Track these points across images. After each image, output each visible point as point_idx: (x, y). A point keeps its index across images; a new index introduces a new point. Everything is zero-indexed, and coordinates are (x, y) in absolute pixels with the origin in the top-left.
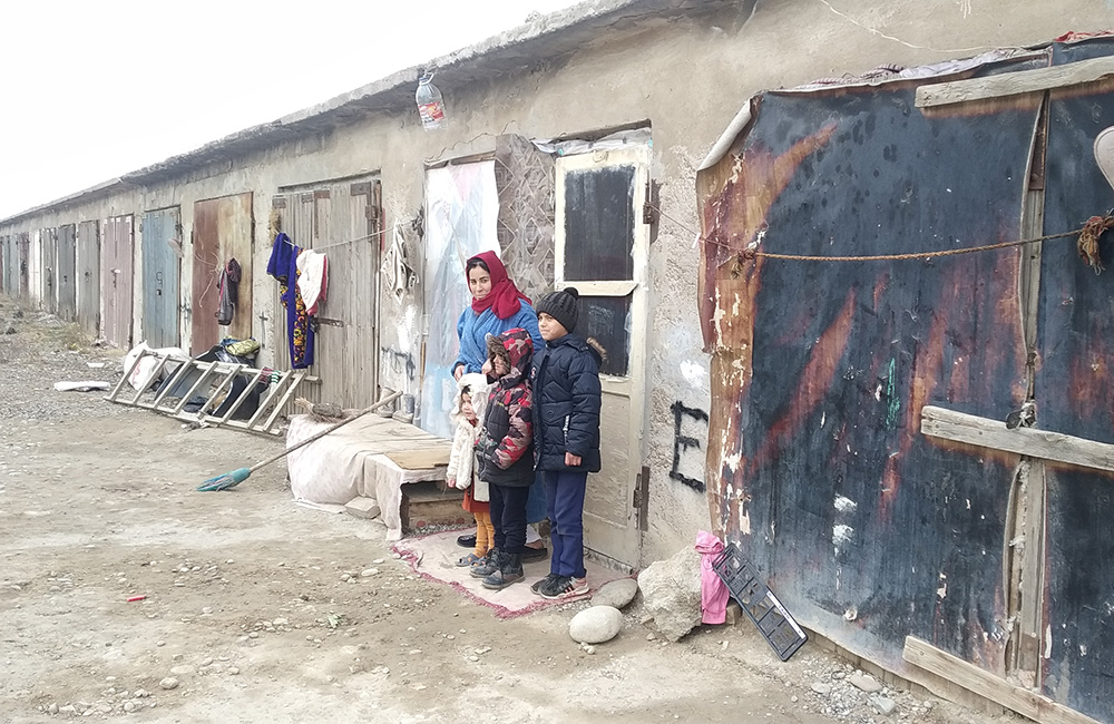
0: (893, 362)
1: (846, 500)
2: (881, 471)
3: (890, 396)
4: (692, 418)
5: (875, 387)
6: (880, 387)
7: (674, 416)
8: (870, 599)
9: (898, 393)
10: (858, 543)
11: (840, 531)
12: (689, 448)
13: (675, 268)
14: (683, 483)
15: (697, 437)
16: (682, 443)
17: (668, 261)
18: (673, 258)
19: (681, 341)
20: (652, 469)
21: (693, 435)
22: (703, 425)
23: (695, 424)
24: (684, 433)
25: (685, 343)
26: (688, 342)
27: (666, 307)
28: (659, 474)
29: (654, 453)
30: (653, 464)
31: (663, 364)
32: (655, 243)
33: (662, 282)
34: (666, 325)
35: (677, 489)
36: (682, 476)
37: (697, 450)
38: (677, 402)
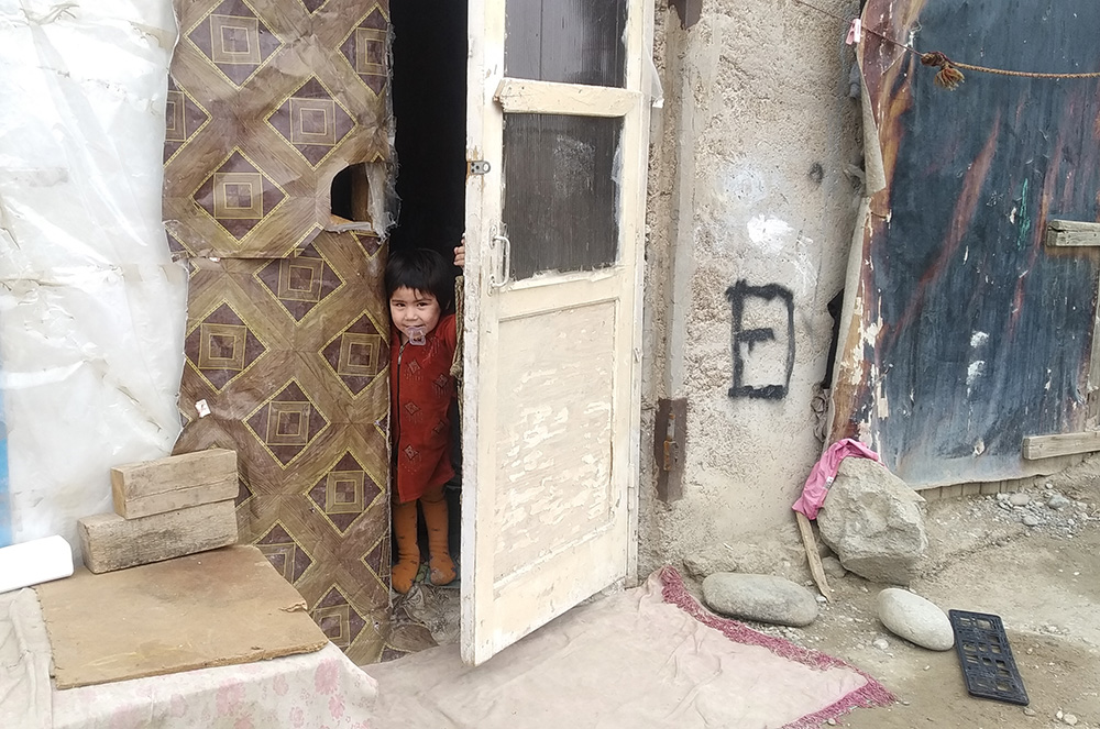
0: (1026, 183)
1: (981, 334)
2: (1011, 295)
3: (1022, 217)
4: (760, 301)
5: (1011, 209)
6: (1015, 209)
7: (730, 305)
8: (995, 423)
9: (1029, 212)
10: (988, 374)
11: (973, 369)
12: (758, 346)
13: (735, 71)
14: (751, 398)
15: (769, 326)
16: (745, 341)
17: (723, 58)
18: (733, 54)
19: (749, 188)
20: (693, 398)
21: (762, 325)
22: (777, 305)
23: (765, 308)
24: (747, 325)
25: (755, 191)
26: (760, 188)
27: (716, 134)
28: (708, 400)
29: (697, 373)
30: (695, 390)
31: (718, 226)
32: (698, 26)
33: (707, 94)
34: (717, 163)
35: (741, 410)
36: (750, 388)
37: (770, 343)
38: (738, 282)
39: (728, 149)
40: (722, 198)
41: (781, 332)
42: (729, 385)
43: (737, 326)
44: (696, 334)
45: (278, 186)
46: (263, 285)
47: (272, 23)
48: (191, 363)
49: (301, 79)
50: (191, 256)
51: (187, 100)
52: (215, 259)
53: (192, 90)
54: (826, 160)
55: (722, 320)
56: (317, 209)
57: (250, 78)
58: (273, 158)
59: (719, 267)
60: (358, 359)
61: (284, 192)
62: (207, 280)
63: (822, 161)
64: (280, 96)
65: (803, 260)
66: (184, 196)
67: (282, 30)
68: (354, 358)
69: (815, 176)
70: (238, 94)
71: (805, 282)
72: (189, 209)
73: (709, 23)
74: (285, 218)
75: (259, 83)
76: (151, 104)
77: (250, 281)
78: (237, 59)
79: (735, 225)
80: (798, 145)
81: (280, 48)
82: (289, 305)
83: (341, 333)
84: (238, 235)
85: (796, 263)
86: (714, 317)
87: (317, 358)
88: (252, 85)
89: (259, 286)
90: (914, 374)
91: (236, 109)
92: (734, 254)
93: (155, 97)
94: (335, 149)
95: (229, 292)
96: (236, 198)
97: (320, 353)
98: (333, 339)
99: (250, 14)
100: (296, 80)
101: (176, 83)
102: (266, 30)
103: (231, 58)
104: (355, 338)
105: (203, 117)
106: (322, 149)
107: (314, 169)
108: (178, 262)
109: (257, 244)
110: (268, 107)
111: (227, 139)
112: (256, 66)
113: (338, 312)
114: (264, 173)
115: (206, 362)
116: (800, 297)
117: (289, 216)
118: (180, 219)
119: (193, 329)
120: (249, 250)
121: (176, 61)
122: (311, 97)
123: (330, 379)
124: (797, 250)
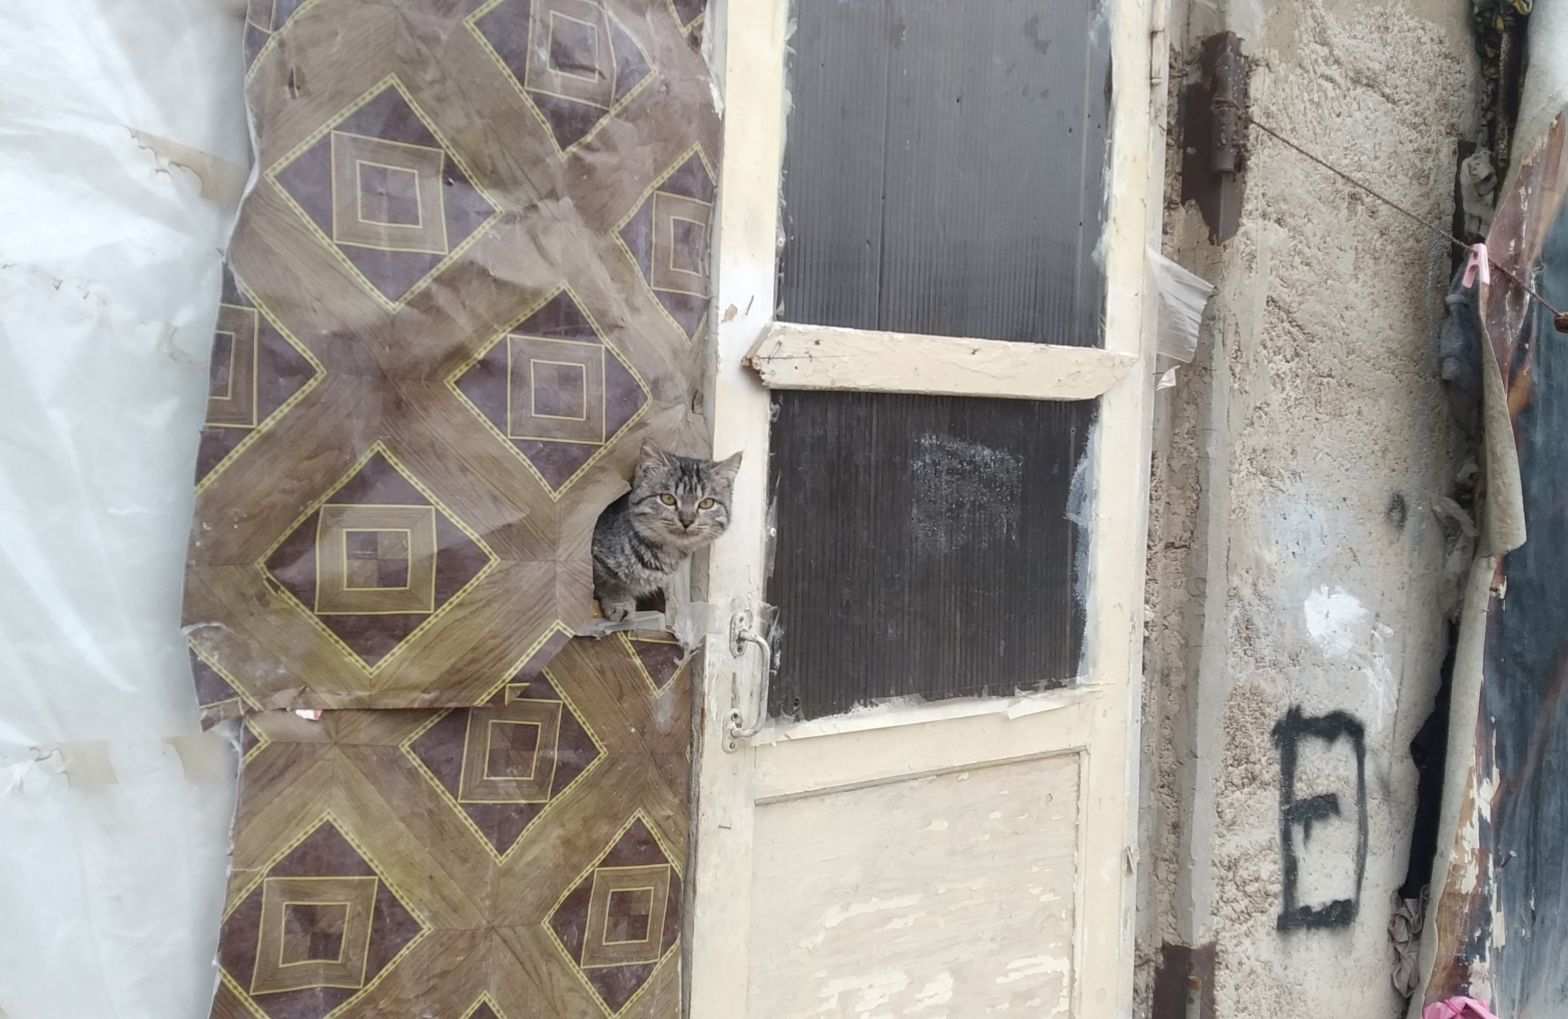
4: (1320, 743)
7: (1278, 755)
13: (1287, 325)
14: (1309, 928)
15: (1333, 789)
16: (1299, 821)
17: (1271, 301)
18: (1285, 295)
19: (1307, 537)
20: (1226, 942)
21: (1321, 788)
22: (1343, 748)
23: (1327, 756)
24: (1302, 791)
25: (1316, 541)
26: (1323, 536)
27: (1258, 439)
28: (1247, 942)
29: (1231, 891)
30: (1228, 923)
31: (1263, 609)
32: (1238, 240)
33: (1248, 364)
34: (1261, 492)
35: (1295, 955)
36: (1307, 909)
37: (1334, 821)
38: (1290, 712)
39: (1277, 466)
40: (1270, 556)
41: (1348, 801)
42: (1276, 908)
43: (1287, 794)
44: (1228, 815)
45: (474, 536)
46: (423, 770)
47: (476, 164)
48: (232, 983)
49: (536, 293)
50: (251, 712)
51: (266, 329)
52: (309, 714)
53: (279, 304)
54: (1410, 487)
55: (1264, 785)
56: (560, 590)
57: (423, 284)
58: (464, 470)
59: (1263, 685)
60: (624, 925)
61: (487, 549)
62: (287, 767)
63: (1404, 489)
64: (484, 330)
65: (1379, 666)
66: (243, 561)
67: (497, 181)
68: (615, 925)
69: (1396, 515)
70: (392, 321)
71: (1381, 706)
72: (251, 591)
73: (1253, 235)
74: (487, 612)
75: (443, 297)
76: (169, 334)
77: (394, 761)
78: (392, 240)
79: (1288, 606)
80: (1371, 460)
81: (490, 222)
82: (482, 815)
83: (589, 869)
84: (371, 653)
85: (1368, 672)
86: (1254, 779)
87: (538, 938)
88: (424, 302)
89: (412, 774)
90: (1535, 863)
91: (383, 355)
92: (1285, 659)
93: (184, 316)
94: (603, 451)
95: (339, 794)
96: (372, 566)
97: (546, 924)
98: (573, 887)
99: (427, 138)
100: (523, 296)
101: (241, 285)
102: (462, 179)
103: (377, 236)
104: (619, 878)
105: (303, 371)
106: (576, 452)
107: (555, 496)
108: (215, 729)
109: (416, 674)
110: (459, 353)
111: (358, 425)
112: (437, 259)
113: (585, 821)
114: (442, 507)
115: (272, 976)
116: (1374, 734)
117: (495, 606)
118: (229, 618)
119: (244, 894)
120: (398, 688)
121: (243, 232)
122: (554, 334)
123: (564, 983)
124: (1372, 649)
